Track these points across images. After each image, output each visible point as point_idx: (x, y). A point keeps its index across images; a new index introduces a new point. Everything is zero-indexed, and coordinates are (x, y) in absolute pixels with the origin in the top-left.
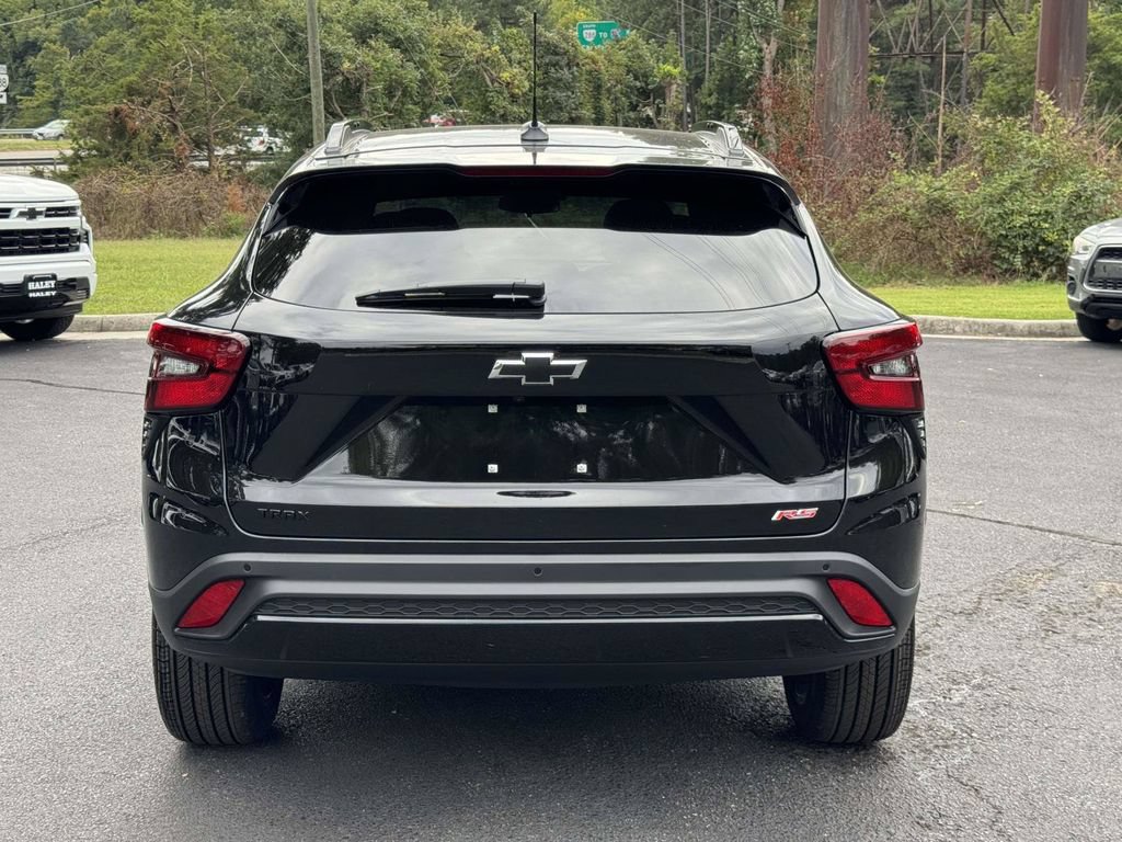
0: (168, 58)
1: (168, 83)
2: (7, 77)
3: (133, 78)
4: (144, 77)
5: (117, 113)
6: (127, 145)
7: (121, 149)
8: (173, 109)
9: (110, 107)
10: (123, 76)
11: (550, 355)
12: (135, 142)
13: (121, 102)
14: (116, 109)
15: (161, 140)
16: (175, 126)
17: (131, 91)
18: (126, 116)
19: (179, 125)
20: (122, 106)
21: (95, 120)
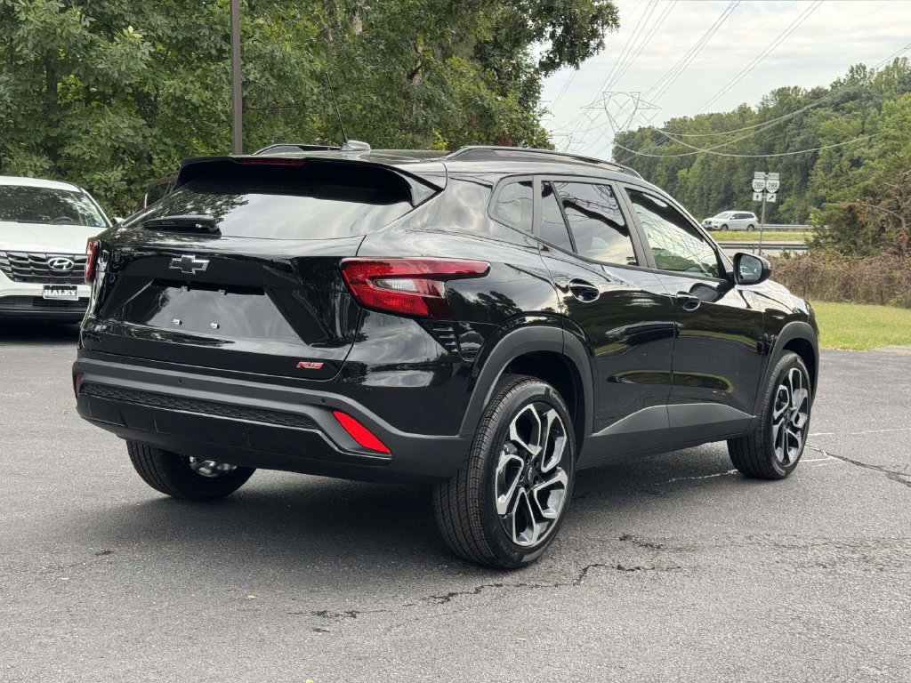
0: (901, 166)
1: (896, 186)
2: (778, 182)
3: (870, 182)
4: (877, 182)
5: (851, 209)
6: (855, 235)
7: (850, 236)
8: (899, 207)
9: (845, 205)
10: (863, 181)
11: (193, 257)
12: (862, 232)
13: (855, 201)
14: (850, 206)
15: (884, 231)
16: (900, 221)
17: (866, 192)
18: (858, 212)
19: (903, 220)
20: (857, 204)
21: (832, 215)
